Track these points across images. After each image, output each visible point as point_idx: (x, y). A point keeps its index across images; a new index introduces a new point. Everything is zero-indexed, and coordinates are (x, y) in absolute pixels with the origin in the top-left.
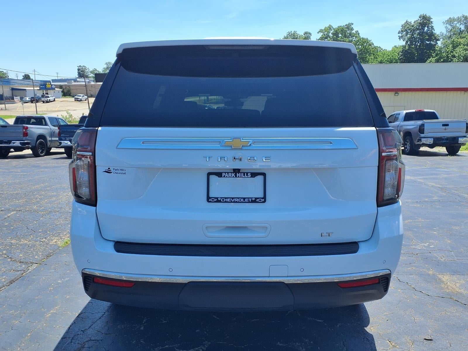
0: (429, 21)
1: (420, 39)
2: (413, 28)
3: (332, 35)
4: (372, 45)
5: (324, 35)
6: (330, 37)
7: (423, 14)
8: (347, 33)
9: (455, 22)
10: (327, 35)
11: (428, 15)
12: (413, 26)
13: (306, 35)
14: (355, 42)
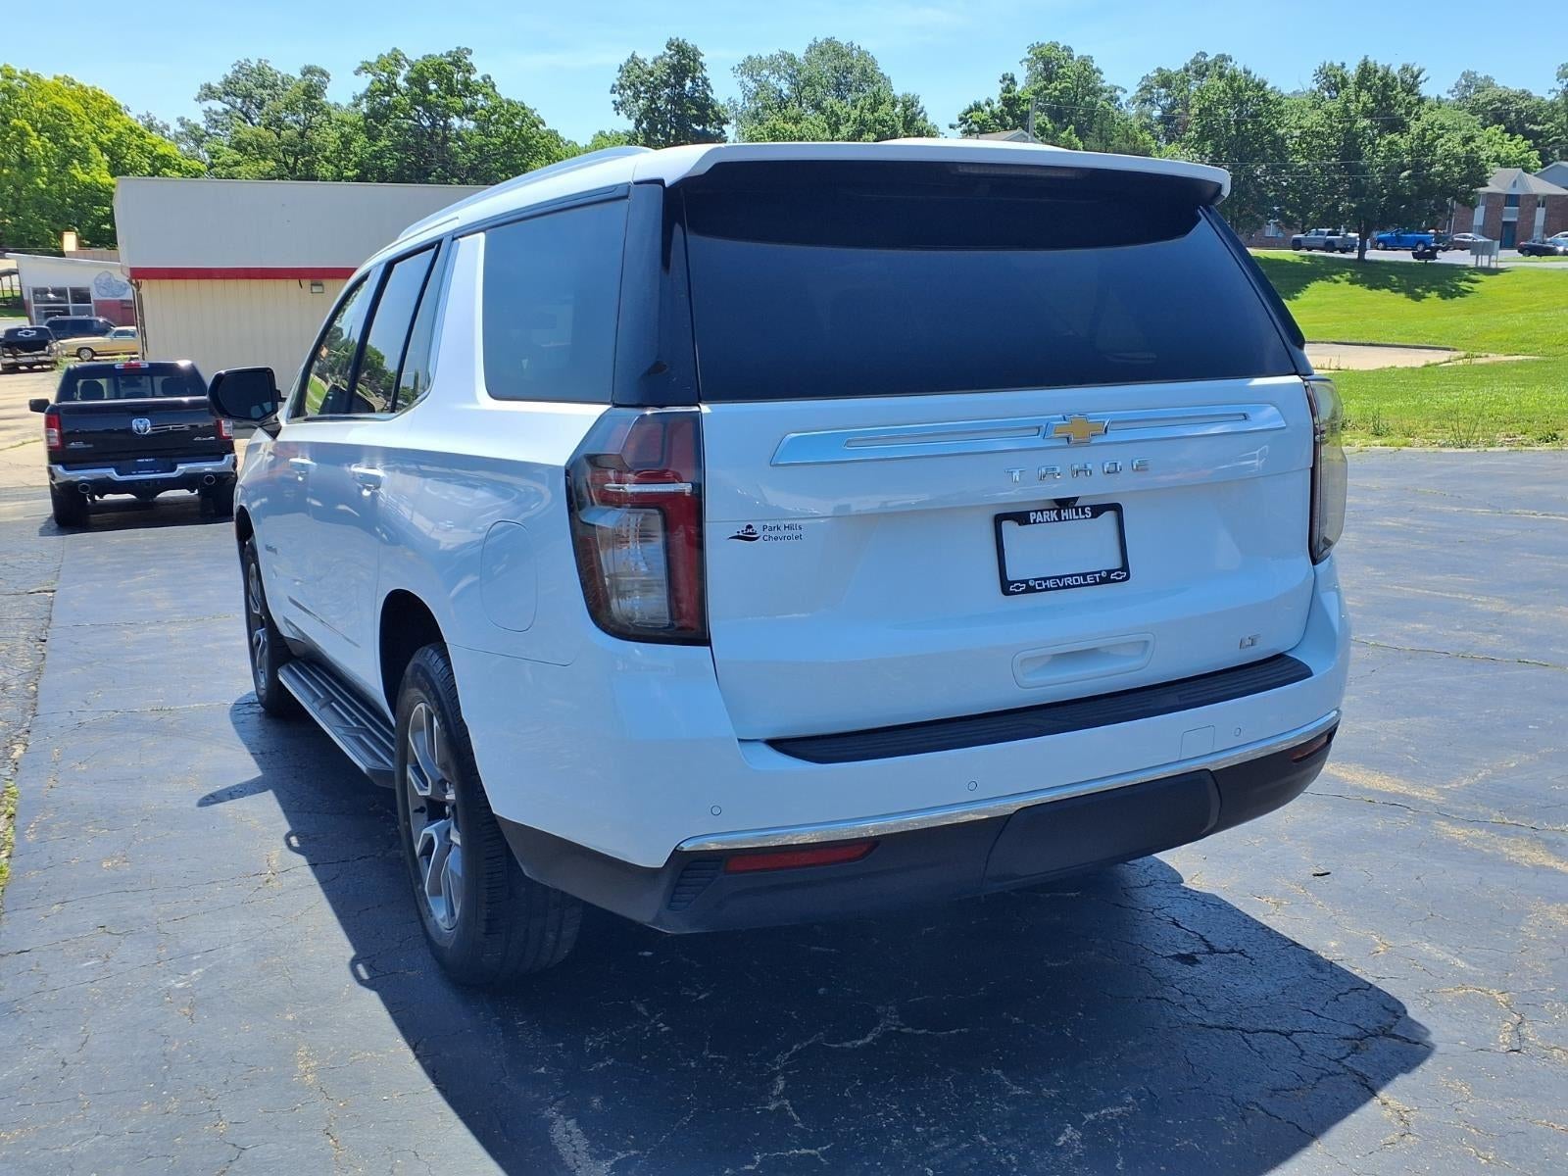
0: (695, 61)
1: (675, 115)
2: (652, 79)
3: (405, 84)
4: (541, 126)
5: (380, 81)
6: (398, 91)
7: (677, 39)
8: (455, 81)
9: (764, 71)
10: (388, 82)
11: (690, 43)
12: (651, 74)
13: (309, 76)
14: (484, 112)
